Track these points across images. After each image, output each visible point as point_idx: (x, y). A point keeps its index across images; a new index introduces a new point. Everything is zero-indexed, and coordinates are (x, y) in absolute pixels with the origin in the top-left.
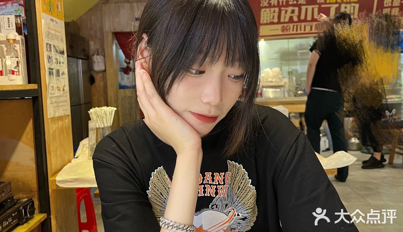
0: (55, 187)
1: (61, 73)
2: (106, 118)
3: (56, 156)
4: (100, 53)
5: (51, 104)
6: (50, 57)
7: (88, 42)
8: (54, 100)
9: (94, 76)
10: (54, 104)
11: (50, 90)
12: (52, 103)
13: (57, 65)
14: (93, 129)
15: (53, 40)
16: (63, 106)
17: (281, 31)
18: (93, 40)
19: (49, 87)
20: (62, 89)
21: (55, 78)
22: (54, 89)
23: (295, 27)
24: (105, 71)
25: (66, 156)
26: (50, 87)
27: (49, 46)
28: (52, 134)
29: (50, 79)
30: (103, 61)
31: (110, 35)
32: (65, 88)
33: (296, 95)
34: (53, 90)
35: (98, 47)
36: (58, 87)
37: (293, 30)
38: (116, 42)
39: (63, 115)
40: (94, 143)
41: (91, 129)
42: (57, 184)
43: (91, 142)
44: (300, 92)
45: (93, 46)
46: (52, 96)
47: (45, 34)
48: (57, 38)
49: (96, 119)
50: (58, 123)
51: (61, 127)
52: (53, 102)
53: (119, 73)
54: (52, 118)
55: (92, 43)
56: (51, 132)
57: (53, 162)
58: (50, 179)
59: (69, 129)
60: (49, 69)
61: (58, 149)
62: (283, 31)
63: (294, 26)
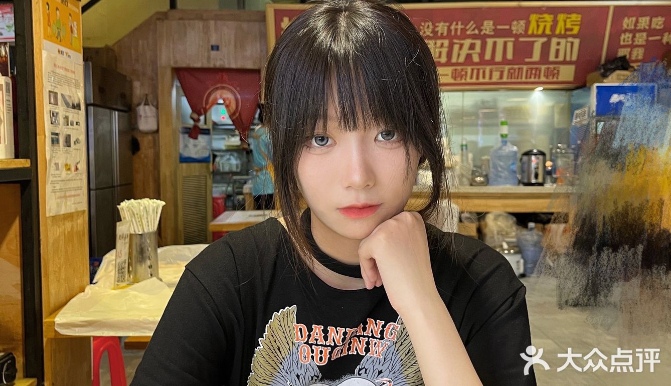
0: (54, 334)
1: (73, 140)
2: (147, 218)
3: (59, 281)
4: (149, 101)
5: (53, 194)
6: (55, 114)
7: (131, 82)
8: (58, 187)
9: (139, 139)
10: (57, 193)
11: (52, 169)
12: (54, 191)
13: (68, 127)
14: (124, 236)
15: (62, 86)
16: (74, 196)
17: (452, 77)
18: (139, 80)
19: (50, 165)
20: (73, 168)
21: (61, 149)
22: (60, 168)
23: (475, 71)
24: (157, 131)
25: (76, 280)
26: (53, 164)
27: (53, 94)
28: (53, 243)
29: (53, 150)
30: (155, 115)
31: (169, 73)
32: (79, 166)
33: (472, 183)
34: (57, 169)
35: (147, 92)
36: (66, 165)
37: (471, 77)
38: (177, 83)
39: (73, 211)
40: (125, 260)
41: (120, 236)
42: (56, 329)
43: (120, 257)
44: (478, 179)
45: (139, 89)
46: (55, 179)
47: (47, 76)
48: (68, 82)
49: (130, 218)
50: (64, 224)
51: (68, 232)
52: (57, 190)
53: (181, 136)
54: (53, 217)
55: (137, 84)
56: (51, 241)
57: (53, 290)
58: (45, 320)
59: (84, 235)
60: (53, 134)
61: (63, 270)
62: (455, 78)
63: (473, 70)
